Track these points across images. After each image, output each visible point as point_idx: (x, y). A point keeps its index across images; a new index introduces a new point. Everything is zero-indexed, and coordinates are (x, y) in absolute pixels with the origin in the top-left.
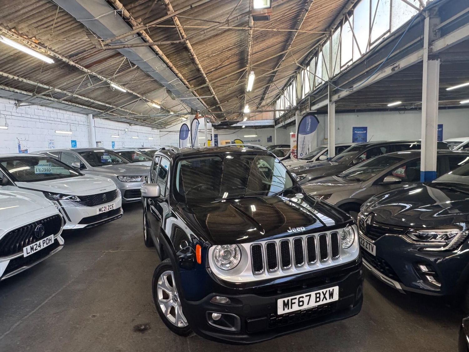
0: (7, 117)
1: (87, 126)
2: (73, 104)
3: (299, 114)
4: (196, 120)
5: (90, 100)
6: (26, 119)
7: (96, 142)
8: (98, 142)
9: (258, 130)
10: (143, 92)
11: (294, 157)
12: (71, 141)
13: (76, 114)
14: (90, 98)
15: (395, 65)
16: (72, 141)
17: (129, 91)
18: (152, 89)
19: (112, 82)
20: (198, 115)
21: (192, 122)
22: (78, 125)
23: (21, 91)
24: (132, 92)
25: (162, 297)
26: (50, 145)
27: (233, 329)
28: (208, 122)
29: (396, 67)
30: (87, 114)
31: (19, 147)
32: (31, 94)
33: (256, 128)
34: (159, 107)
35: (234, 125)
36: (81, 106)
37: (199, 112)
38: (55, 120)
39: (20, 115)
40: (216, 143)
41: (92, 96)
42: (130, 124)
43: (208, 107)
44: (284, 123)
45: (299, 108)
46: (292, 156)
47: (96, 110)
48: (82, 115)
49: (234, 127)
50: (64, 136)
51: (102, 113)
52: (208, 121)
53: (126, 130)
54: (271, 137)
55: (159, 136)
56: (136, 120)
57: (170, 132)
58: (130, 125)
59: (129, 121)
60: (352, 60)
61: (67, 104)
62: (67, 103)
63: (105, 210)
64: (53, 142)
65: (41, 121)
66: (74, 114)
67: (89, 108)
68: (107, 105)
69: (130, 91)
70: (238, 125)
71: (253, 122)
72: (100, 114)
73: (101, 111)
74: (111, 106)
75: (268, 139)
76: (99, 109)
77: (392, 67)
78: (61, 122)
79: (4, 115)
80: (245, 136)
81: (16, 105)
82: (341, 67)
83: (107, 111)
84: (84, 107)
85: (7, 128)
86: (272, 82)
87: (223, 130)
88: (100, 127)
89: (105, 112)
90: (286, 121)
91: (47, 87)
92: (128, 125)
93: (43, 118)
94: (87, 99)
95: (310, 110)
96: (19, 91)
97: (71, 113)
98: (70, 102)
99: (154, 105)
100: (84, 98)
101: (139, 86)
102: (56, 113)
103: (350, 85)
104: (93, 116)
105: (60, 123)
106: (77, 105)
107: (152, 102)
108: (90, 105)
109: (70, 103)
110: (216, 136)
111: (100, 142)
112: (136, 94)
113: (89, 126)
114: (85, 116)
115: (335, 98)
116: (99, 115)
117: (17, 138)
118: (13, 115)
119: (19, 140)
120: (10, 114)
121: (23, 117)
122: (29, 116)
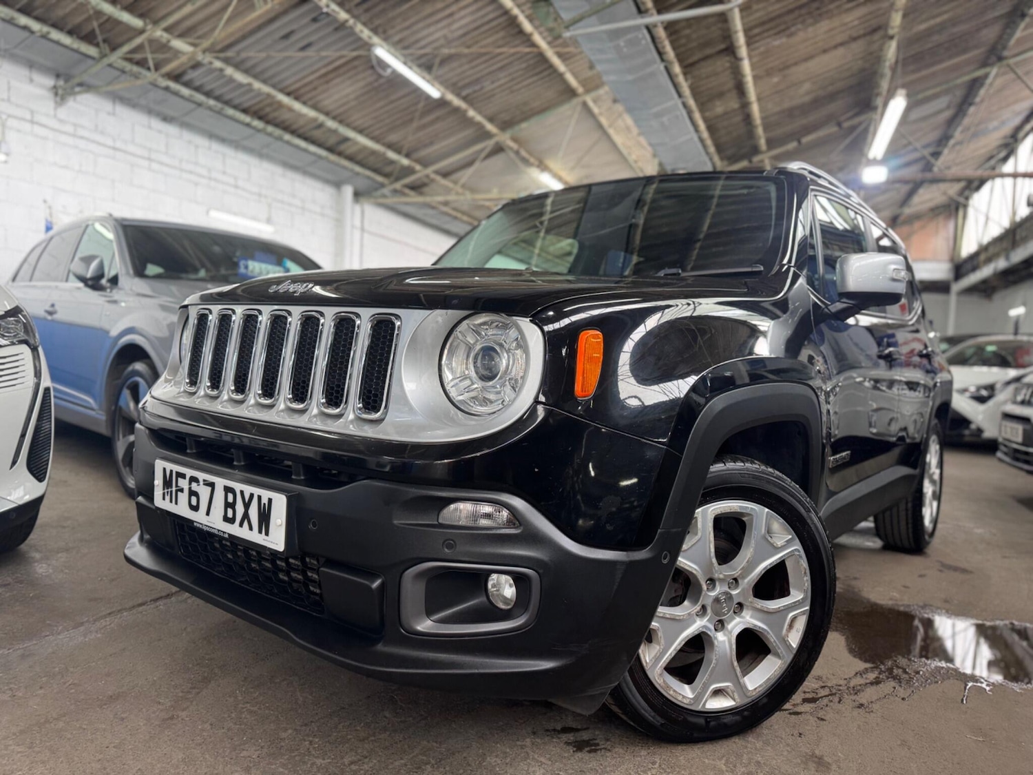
1: (335, 222)
2: (270, 129)
5: (322, 118)
6: (92, 147)
10: (505, 117)
13: (297, 177)
14: (327, 114)
17: (450, 97)
19: (376, 40)
23: (45, 29)
24: (463, 105)
30: (338, 185)
32: (92, 51)
36: (303, 144)
38: (214, 175)
39: (69, 129)
41: (329, 102)
47: (358, 169)
48: (318, 185)
51: (382, 186)
61: (248, 125)
62: (247, 119)
65: (155, 166)
66: (291, 174)
67: (333, 157)
68: (391, 155)
69: (456, 102)
72: (376, 189)
73: (380, 179)
74: (405, 162)
76: (373, 171)
78: (237, 187)
81: (56, 94)
83: (397, 179)
84: (313, 148)
86: (1000, 59)
88: (382, 236)
89: (391, 184)
91: (137, 23)
93: (165, 159)
94: (312, 113)
96: (36, 26)
97: (278, 170)
98: (260, 118)
99: (547, 179)
100: (297, 106)
101: (488, 86)
102: (220, 156)
104: (357, 195)
105: (232, 190)
106: (287, 137)
107: (543, 167)
108: (336, 147)
109: (257, 123)
112: (479, 118)
113: (339, 222)
114: (329, 189)
116: (373, 194)
117: (45, 201)
118: (37, 123)
119: (50, 208)
120: (28, 117)
121: (82, 138)
122: (110, 142)
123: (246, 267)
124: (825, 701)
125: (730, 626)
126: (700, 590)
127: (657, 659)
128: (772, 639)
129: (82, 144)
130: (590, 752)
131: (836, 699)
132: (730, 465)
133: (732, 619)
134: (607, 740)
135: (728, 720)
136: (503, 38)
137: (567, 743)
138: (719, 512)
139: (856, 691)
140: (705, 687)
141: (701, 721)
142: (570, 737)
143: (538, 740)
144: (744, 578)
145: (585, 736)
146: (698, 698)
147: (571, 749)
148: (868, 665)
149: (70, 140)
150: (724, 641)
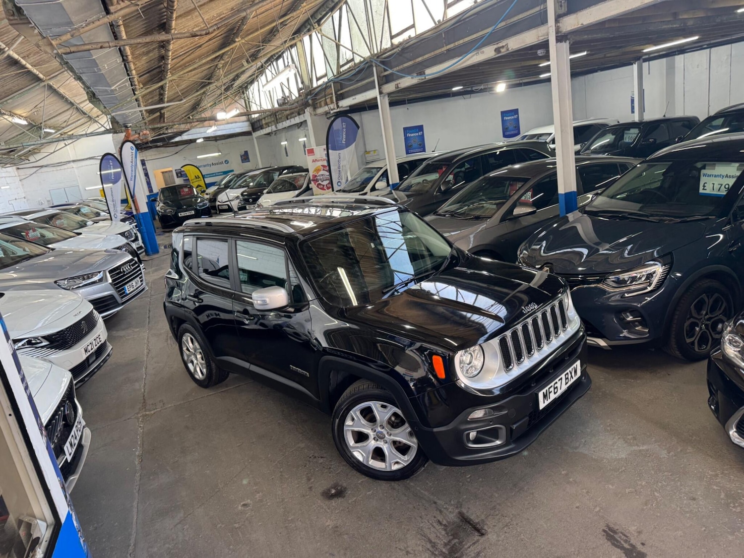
3: (312, 113)
9: (220, 142)
11: (318, 186)
15: (500, 45)
18: (14, 89)
25: (353, 442)
27: (498, 442)
29: (503, 47)
34: (24, 123)
35: (177, 139)
37: (130, 126)
44: (276, 127)
45: (310, 101)
46: (312, 185)
54: (246, 153)
55: (18, 179)
57: (42, 167)
60: (413, 26)
63: (91, 349)
70: (185, 137)
75: (241, 157)
77: (496, 46)
80: (198, 157)
82: (392, 37)
90: (280, 124)
95: (338, 107)
99: (17, 120)
103: (419, 69)
107: (12, 115)
110: (143, 163)
115: (390, 87)
136: (6, 67)
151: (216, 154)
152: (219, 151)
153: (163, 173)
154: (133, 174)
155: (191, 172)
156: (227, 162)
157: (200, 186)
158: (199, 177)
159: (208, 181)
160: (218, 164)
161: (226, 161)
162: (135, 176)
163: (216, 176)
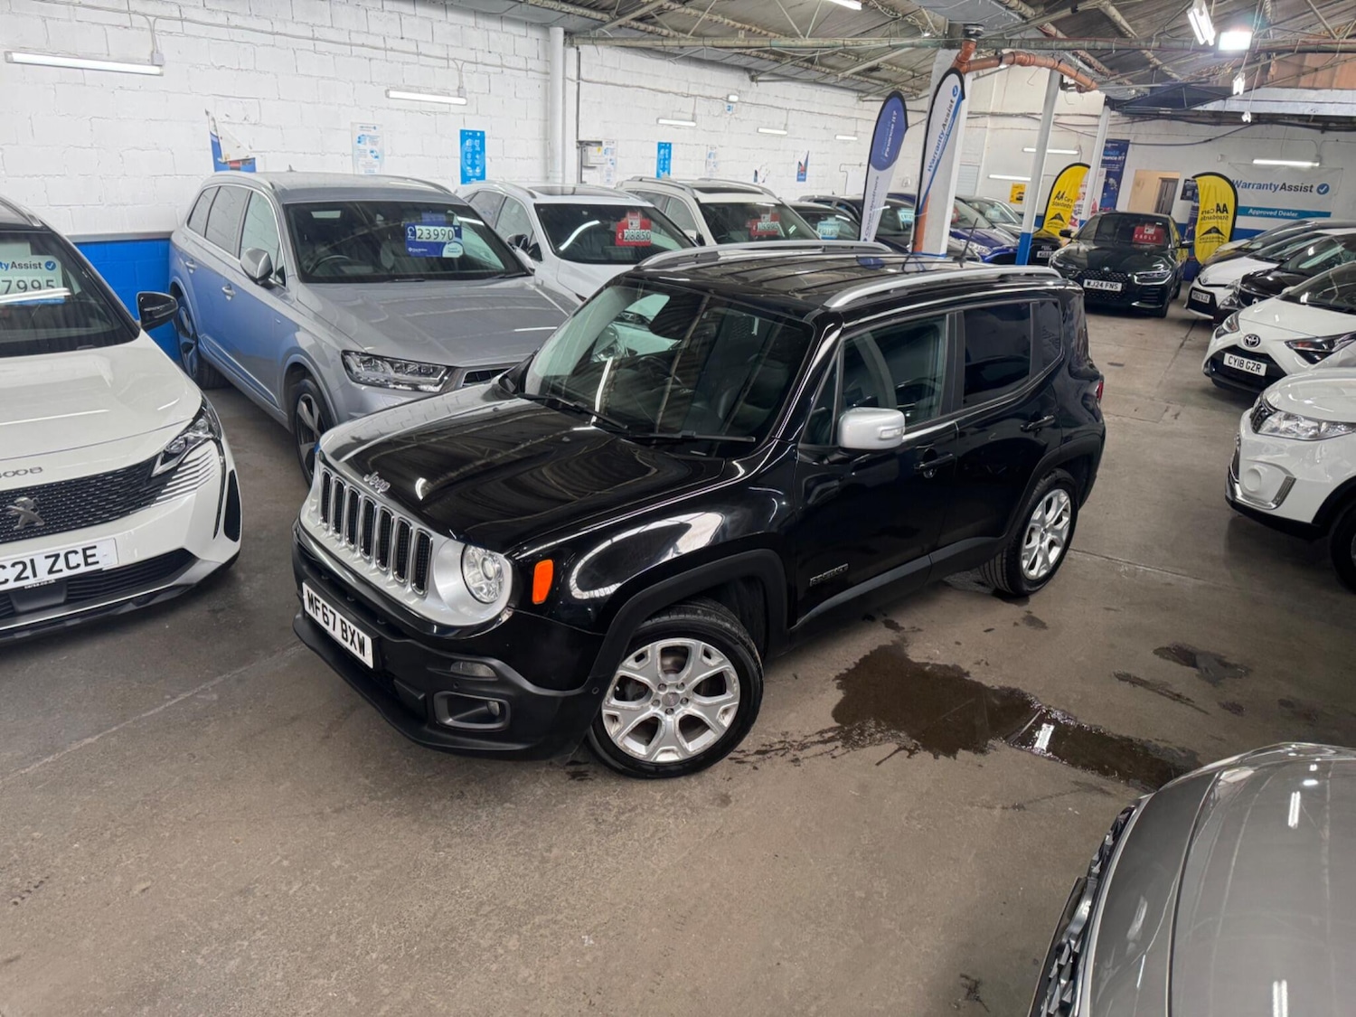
0: (161, 25)
1: (543, 76)
4: (953, 79)
6: (250, 36)
7: (580, 143)
8: (588, 143)
9: (1331, 136)
12: (462, 132)
16: (465, 135)
20: (968, 54)
21: (939, 86)
22: (500, 70)
26: (361, 146)
28: (1064, 86)
30: (545, 27)
31: (216, 148)
33: (1324, 129)
34: (857, 6)
37: (977, 34)
38: (390, 43)
39: (221, 19)
40: (1112, 181)
42: (753, 75)
43: (1029, 12)
47: (567, 8)
48: (521, 30)
49: (1215, 114)
50: (428, 113)
51: (602, 23)
52: (1066, 80)
53: (733, 98)
56: (776, 61)
58: (753, 79)
59: (743, 61)
63: (18, 578)
64: (373, 133)
65: (321, 46)
66: (483, 23)
71: (1311, 94)
72: (594, 28)
73: (599, 16)
76: (588, 7)
78: (419, 54)
79: (144, 15)
80: (1256, 162)
83: (620, 15)
85: (156, 70)
87: (1161, 122)
88: (606, 83)
89: (613, 20)
92: (746, 77)
93: (331, 35)
102: (396, 17)
104: (568, 35)
105: (413, 58)
110: (1117, 149)
111: (600, 143)
114: (535, 34)
116: (592, 34)
117: (207, 113)
118: (186, 20)
119: (213, 119)
120: (177, 14)
121: (236, 27)
122: (266, 26)
123: (414, 233)
124: (773, 753)
125: (676, 713)
126: (652, 692)
127: (619, 732)
128: (707, 720)
129: (237, 34)
130: (579, 780)
131: (782, 752)
132: (674, 617)
133: (679, 707)
134: (596, 772)
135: (673, 768)
137: (568, 773)
138: (664, 646)
139: (803, 747)
140: (655, 749)
141: (653, 768)
142: (572, 768)
143: (551, 770)
144: (688, 683)
145: (583, 768)
146: (650, 754)
147: (568, 777)
148: (838, 725)
149: (223, 33)
150: (670, 722)
151: (1307, 164)
152: (1319, 158)
153: (1164, 180)
154: (937, 157)
155: (1213, 193)
156: (1324, 189)
157: (1218, 231)
158: (1225, 210)
159: (1243, 223)
160: (1296, 189)
161: (1321, 187)
162: (938, 161)
163: (1277, 216)
